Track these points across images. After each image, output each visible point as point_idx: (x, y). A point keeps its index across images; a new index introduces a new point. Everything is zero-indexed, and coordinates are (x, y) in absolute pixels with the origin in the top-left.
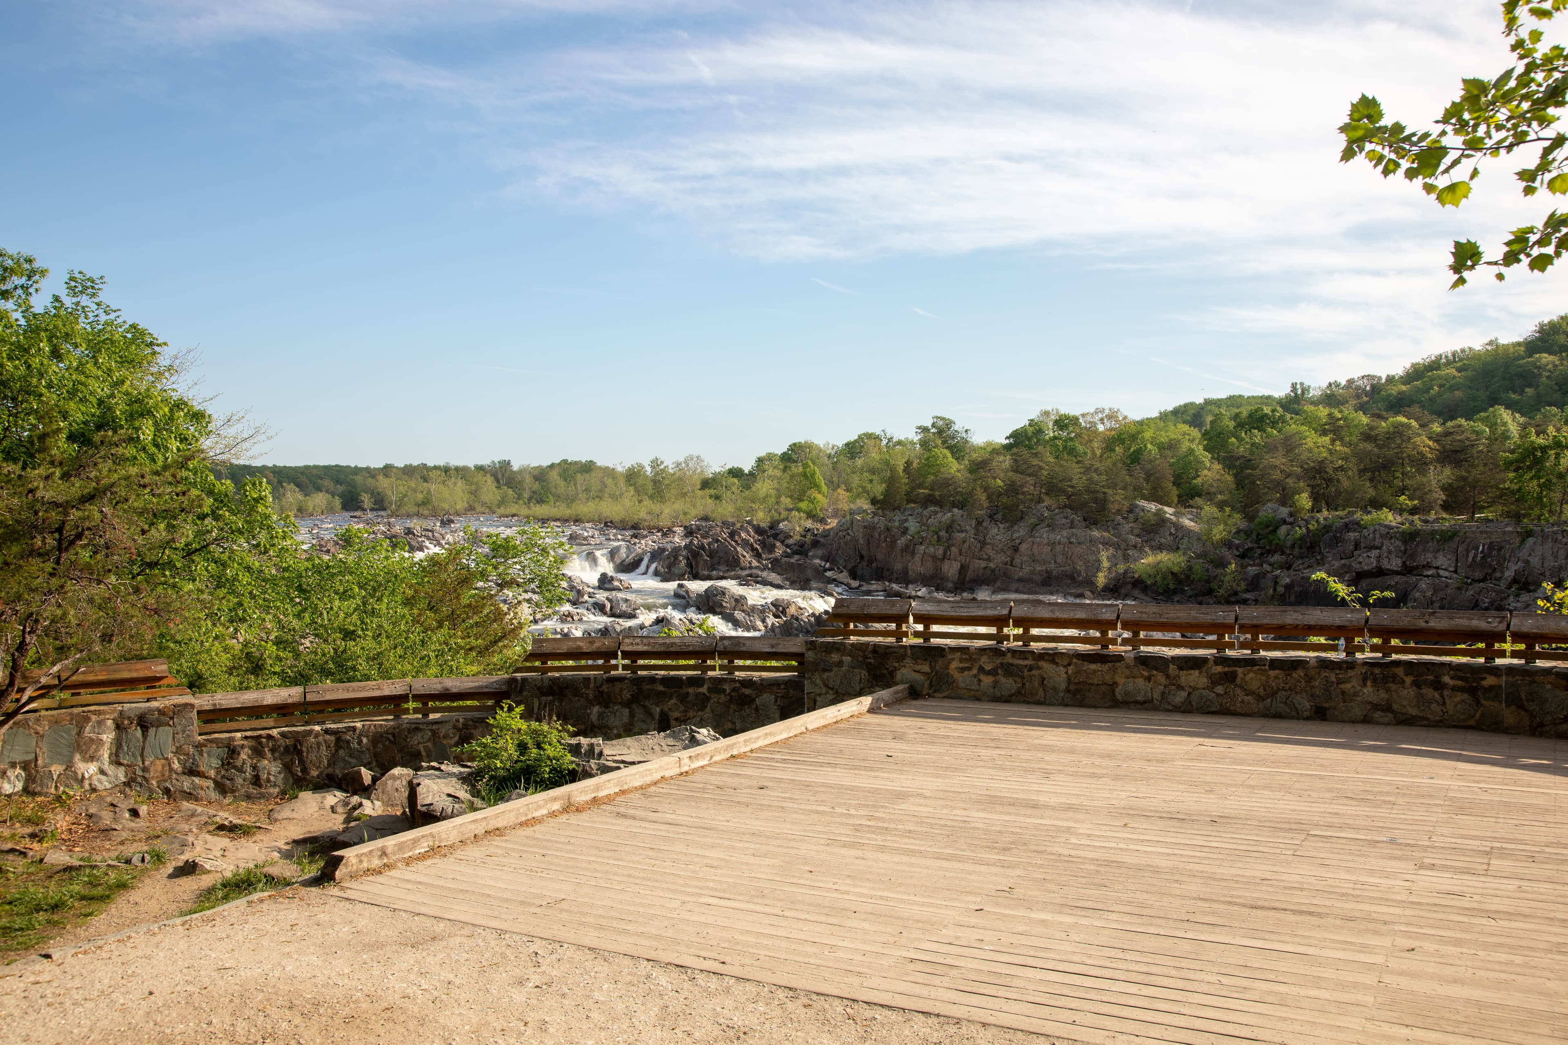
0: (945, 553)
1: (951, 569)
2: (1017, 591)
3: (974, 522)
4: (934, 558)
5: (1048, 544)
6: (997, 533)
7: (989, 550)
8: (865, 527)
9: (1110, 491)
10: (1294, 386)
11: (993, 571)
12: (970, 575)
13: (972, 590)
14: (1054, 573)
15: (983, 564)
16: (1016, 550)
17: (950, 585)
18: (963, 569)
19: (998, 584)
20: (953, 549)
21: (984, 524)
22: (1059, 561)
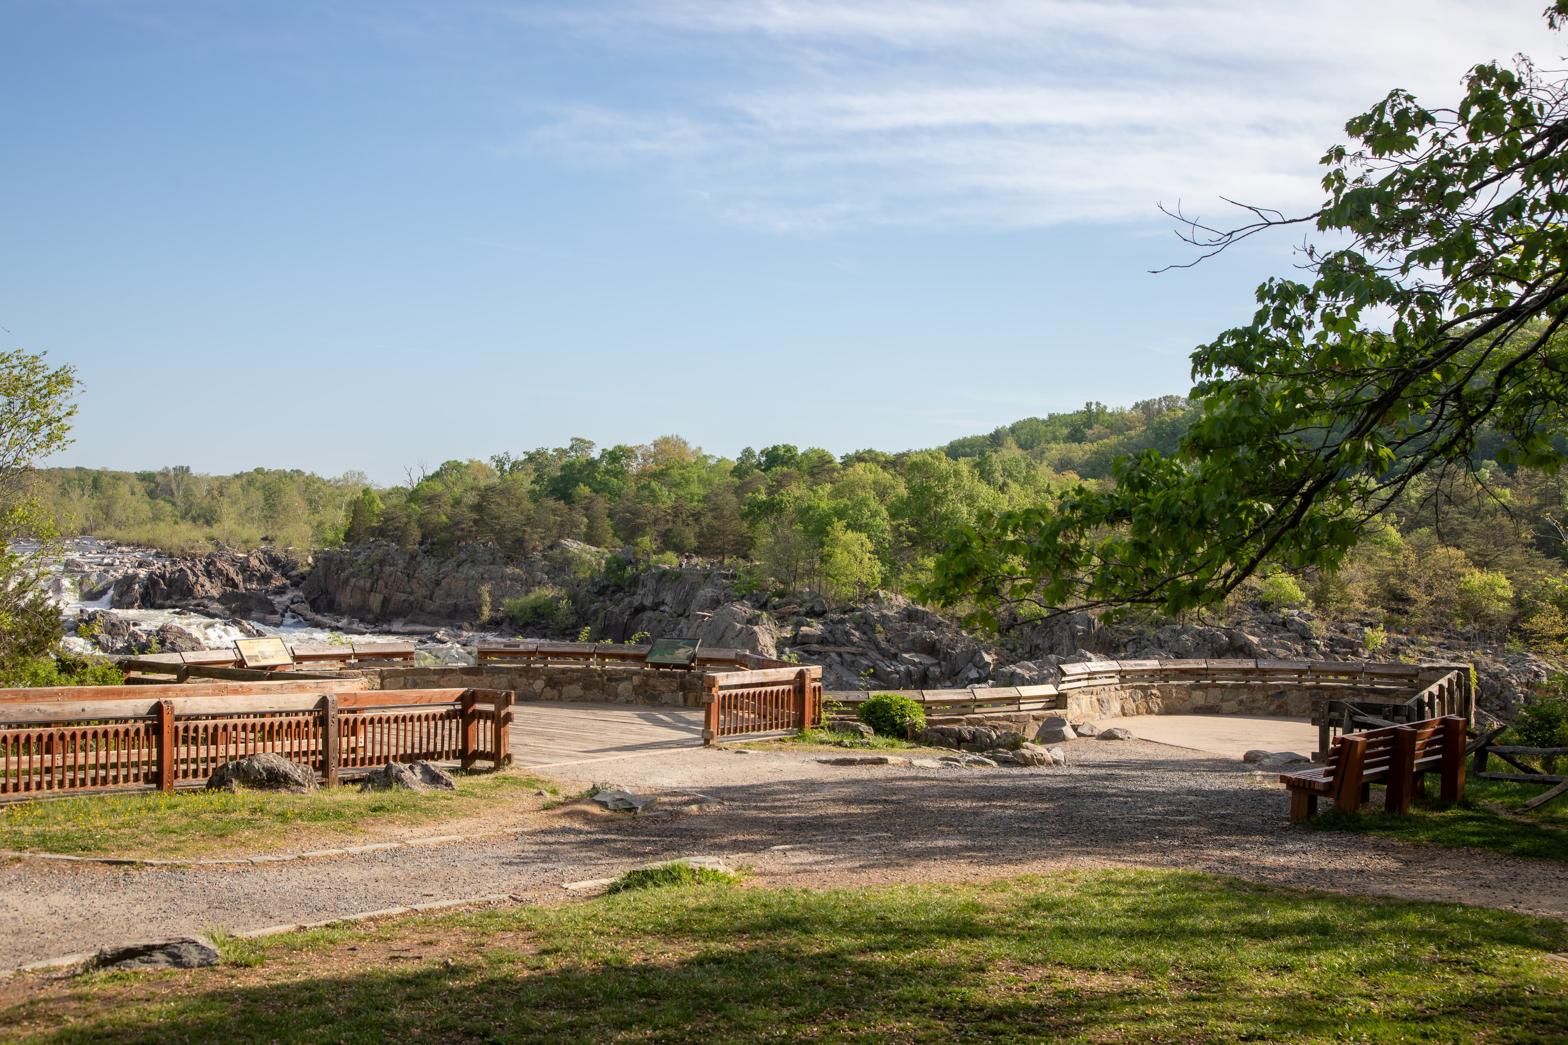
0: (372, 586)
1: (376, 601)
2: (424, 624)
3: (407, 557)
4: (363, 590)
5: (465, 579)
6: (427, 568)
7: (414, 584)
8: (325, 559)
9: (528, 529)
10: (1089, 405)
11: (411, 604)
12: (391, 607)
13: (389, 622)
14: (461, 607)
15: (404, 596)
16: (438, 583)
17: (370, 617)
18: (386, 601)
19: (409, 617)
20: (381, 582)
21: (418, 559)
22: (469, 595)
